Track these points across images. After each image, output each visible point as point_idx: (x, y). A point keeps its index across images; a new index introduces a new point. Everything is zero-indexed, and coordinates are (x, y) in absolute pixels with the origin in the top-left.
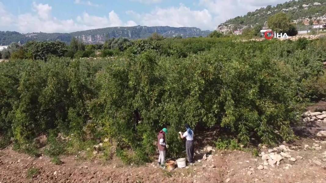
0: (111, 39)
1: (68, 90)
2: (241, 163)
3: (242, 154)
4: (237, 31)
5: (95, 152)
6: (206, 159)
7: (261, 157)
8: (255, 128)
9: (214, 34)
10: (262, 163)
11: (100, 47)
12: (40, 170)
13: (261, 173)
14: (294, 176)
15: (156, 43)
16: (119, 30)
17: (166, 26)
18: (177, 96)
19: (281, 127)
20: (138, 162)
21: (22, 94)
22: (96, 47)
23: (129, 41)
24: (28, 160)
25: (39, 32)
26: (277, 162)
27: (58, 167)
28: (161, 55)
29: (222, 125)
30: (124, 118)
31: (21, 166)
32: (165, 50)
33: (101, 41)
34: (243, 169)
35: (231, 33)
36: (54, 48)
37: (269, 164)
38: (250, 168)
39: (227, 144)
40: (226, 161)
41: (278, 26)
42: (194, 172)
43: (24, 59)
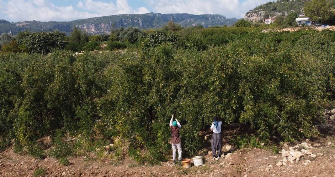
0: (119, 29)
1: (76, 86)
2: (260, 160)
3: (262, 152)
4: (268, 19)
5: (106, 153)
6: (224, 157)
7: (281, 154)
8: (275, 124)
9: (241, 23)
10: (282, 160)
11: (106, 38)
12: (47, 171)
13: (280, 169)
14: (312, 170)
15: (172, 34)
16: (128, 18)
17: (184, 13)
18: (194, 91)
19: (303, 123)
20: (153, 161)
21: (26, 91)
22: (102, 38)
23: (140, 32)
24: (32, 162)
25: (32, 21)
26: (296, 158)
27: (67, 168)
28: (177, 48)
29: (241, 120)
30: (138, 116)
31: (25, 168)
32: (183, 43)
33: (106, 31)
34: (262, 166)
35: (261, 21)
36: (52, 40)
37: (288, 161)
38: (269, 164)
39: (247, 143)
40: (245, 159)
41: (316, 14)
42: (211, 169)
43: (18, 53)
